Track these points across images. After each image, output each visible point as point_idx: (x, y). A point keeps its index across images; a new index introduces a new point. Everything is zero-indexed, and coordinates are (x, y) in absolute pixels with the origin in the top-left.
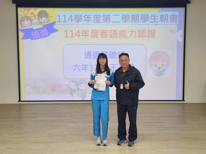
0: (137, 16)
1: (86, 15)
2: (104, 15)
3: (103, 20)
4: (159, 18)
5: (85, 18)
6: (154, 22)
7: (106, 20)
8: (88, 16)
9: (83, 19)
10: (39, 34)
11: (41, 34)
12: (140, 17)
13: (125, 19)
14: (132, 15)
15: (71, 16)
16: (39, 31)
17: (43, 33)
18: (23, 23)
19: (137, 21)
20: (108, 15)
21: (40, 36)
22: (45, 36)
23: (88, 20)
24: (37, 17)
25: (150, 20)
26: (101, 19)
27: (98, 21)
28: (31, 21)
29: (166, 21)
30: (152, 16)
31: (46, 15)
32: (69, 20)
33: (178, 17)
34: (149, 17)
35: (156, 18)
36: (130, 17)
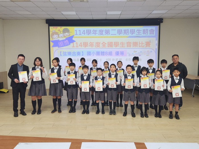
0: (128, 30)
1: (94, 30)
2: (106, 30)
3: (105, 33)
4: (142, 32)
5: (93, 32)
6: (139, 34)
7: (107, 33)
8: (95, 30)
9: (92, 32)
10: (63, 43)
11: (65, 44)
12: (129, 31)
13: (120, 32)
14: (124, 30)
15: (84, 31)
16: (63, 42)
17: (66, 43)
18: (53, 36)
19: (128, 34)
20: (108, 30)
21: (64, 45)
22: (67, 45)
23: (95, 33)
24: (62, 32)
25: (136, 33)
26: (104, 32)
27: (102, 34)
28: (58, 35)
29: (147, 33)
30: (137, 30)
31: (68, 31)
32: (82, 33)
33: (155, 31)
34: (135, 31)
35: (140, 31)
36: (123, 31)
